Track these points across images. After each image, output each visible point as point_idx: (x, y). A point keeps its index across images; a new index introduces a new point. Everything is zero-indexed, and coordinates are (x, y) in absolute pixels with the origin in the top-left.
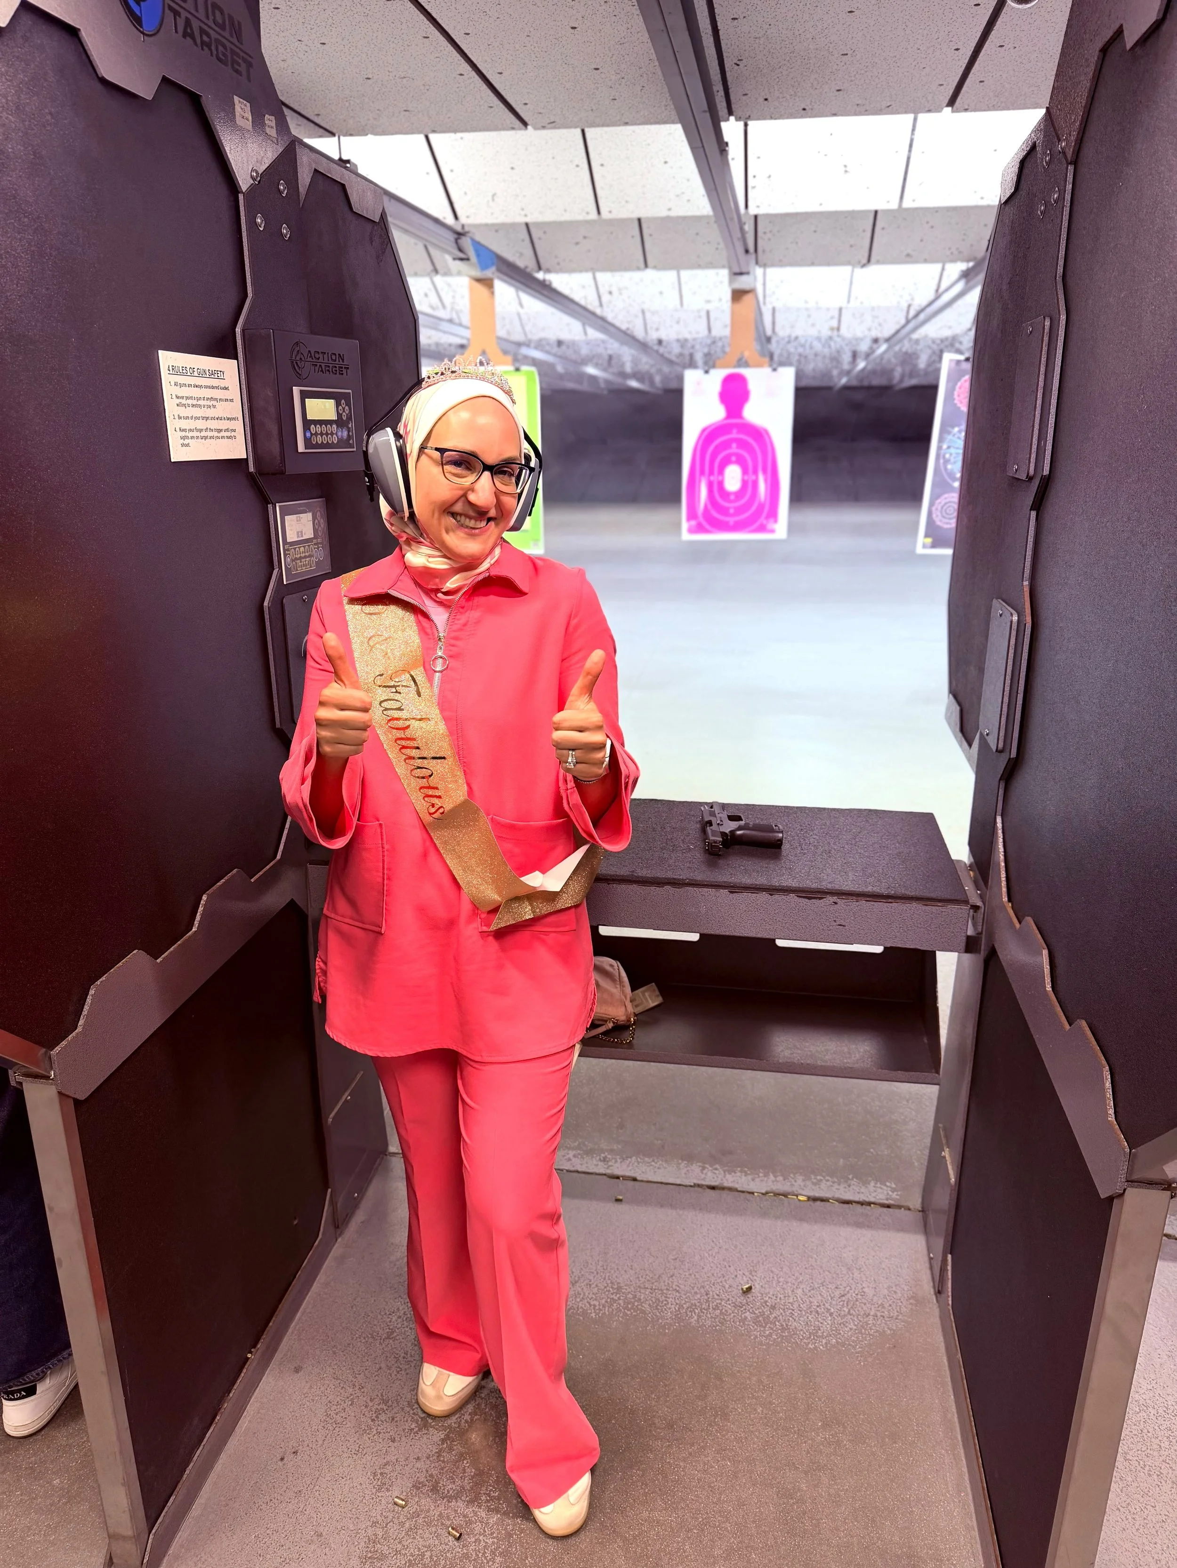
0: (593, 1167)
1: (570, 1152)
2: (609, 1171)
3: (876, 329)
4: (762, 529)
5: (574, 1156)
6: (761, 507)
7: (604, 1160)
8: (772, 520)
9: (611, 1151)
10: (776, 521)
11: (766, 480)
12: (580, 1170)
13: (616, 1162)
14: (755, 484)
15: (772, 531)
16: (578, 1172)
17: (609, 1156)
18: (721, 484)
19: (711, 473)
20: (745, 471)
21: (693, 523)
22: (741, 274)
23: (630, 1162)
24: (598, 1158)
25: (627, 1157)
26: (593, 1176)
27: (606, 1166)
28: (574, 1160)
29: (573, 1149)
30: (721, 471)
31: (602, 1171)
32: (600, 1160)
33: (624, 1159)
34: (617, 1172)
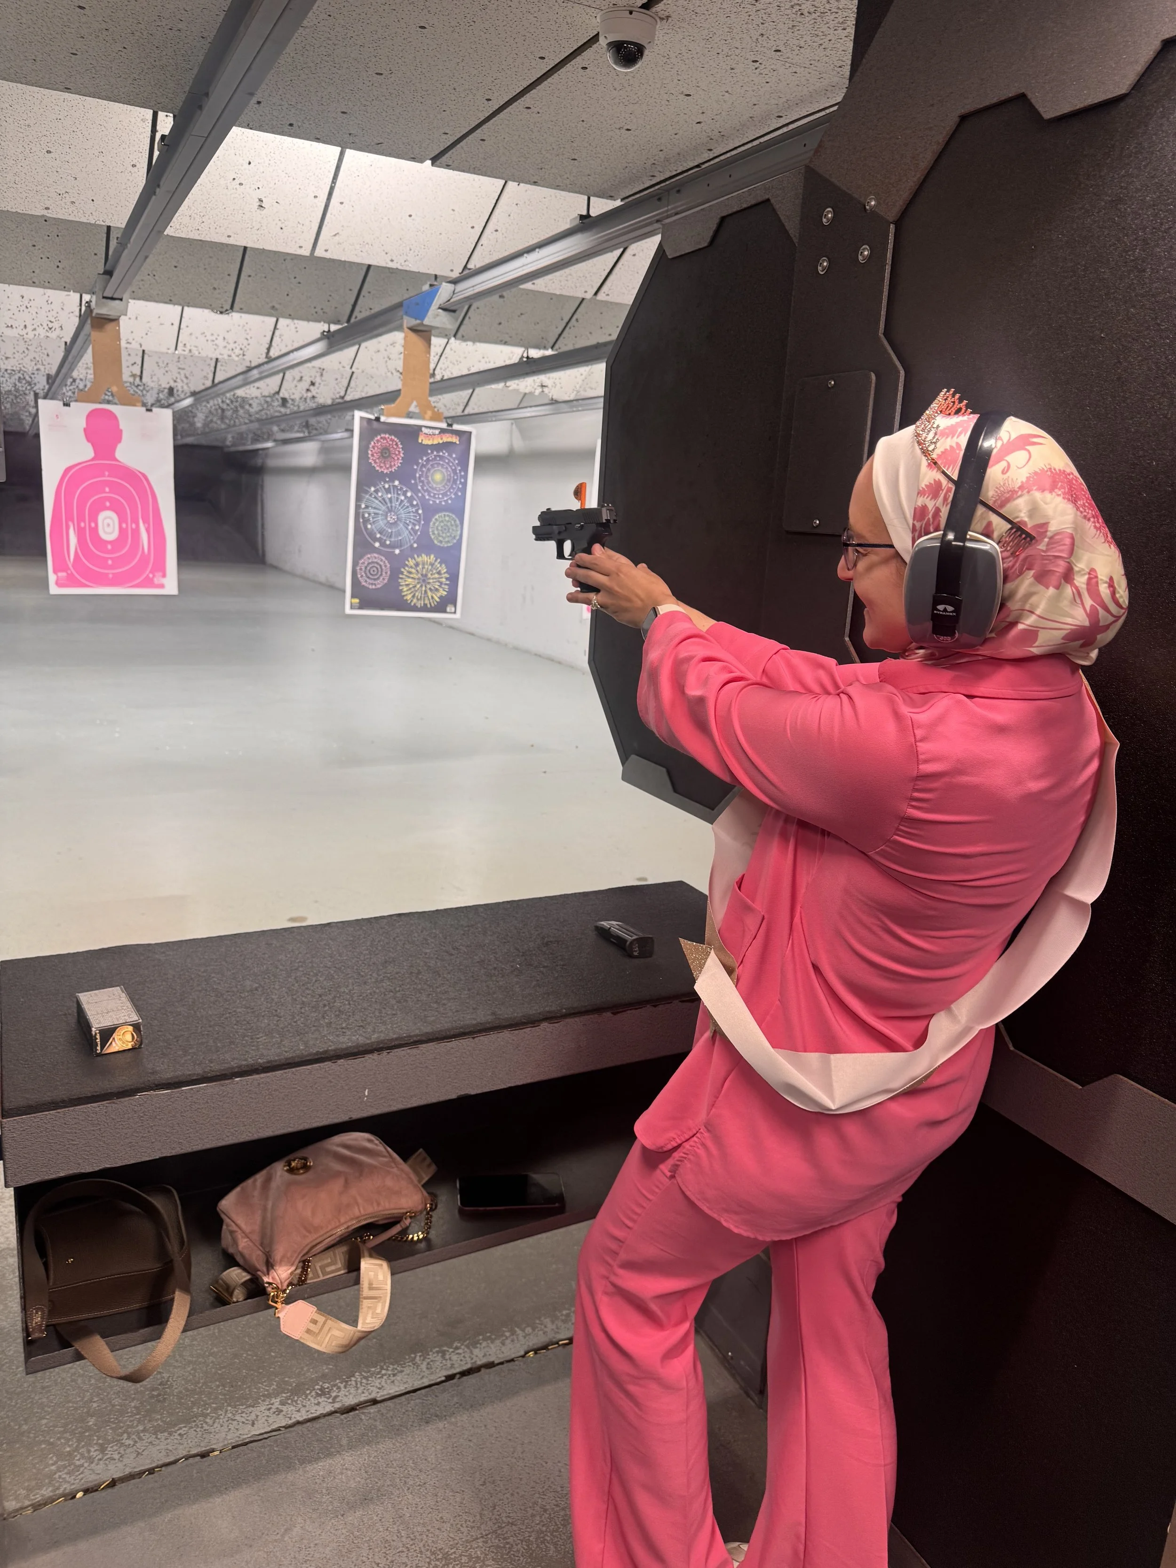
0: (316, 1407)
1: (273, 1400)
2: (337, 1405)
3: (182, 381)
4: (148, 583)
5: (283, 1403)
6: (144, 559)
7: (323, 1393)
8: (159, 574)
9: (324, 1377)
10: (164, 576)
11: (148, 530)
12: (301, 1419)
13: (339, 1388)
14: (136, 532)
15: (162, 586)
16: (299, 1423)
17: (326, 1385)
18: (95, 531)
19: (81, 518)
20: (122, 519)
21: (62, 574)
22: (112, 299)
23: (356, 1381)
24: (313, 1393)
25: (349, 1377)
26: (322, 1420)
27: (330, 1400)
28: (284, 1408)
29: (276, 1395)
30: (94, 518)
31: (329, 1408)
32: (318, 1395)
33: (347, 1382)
34: (351, 1401)
